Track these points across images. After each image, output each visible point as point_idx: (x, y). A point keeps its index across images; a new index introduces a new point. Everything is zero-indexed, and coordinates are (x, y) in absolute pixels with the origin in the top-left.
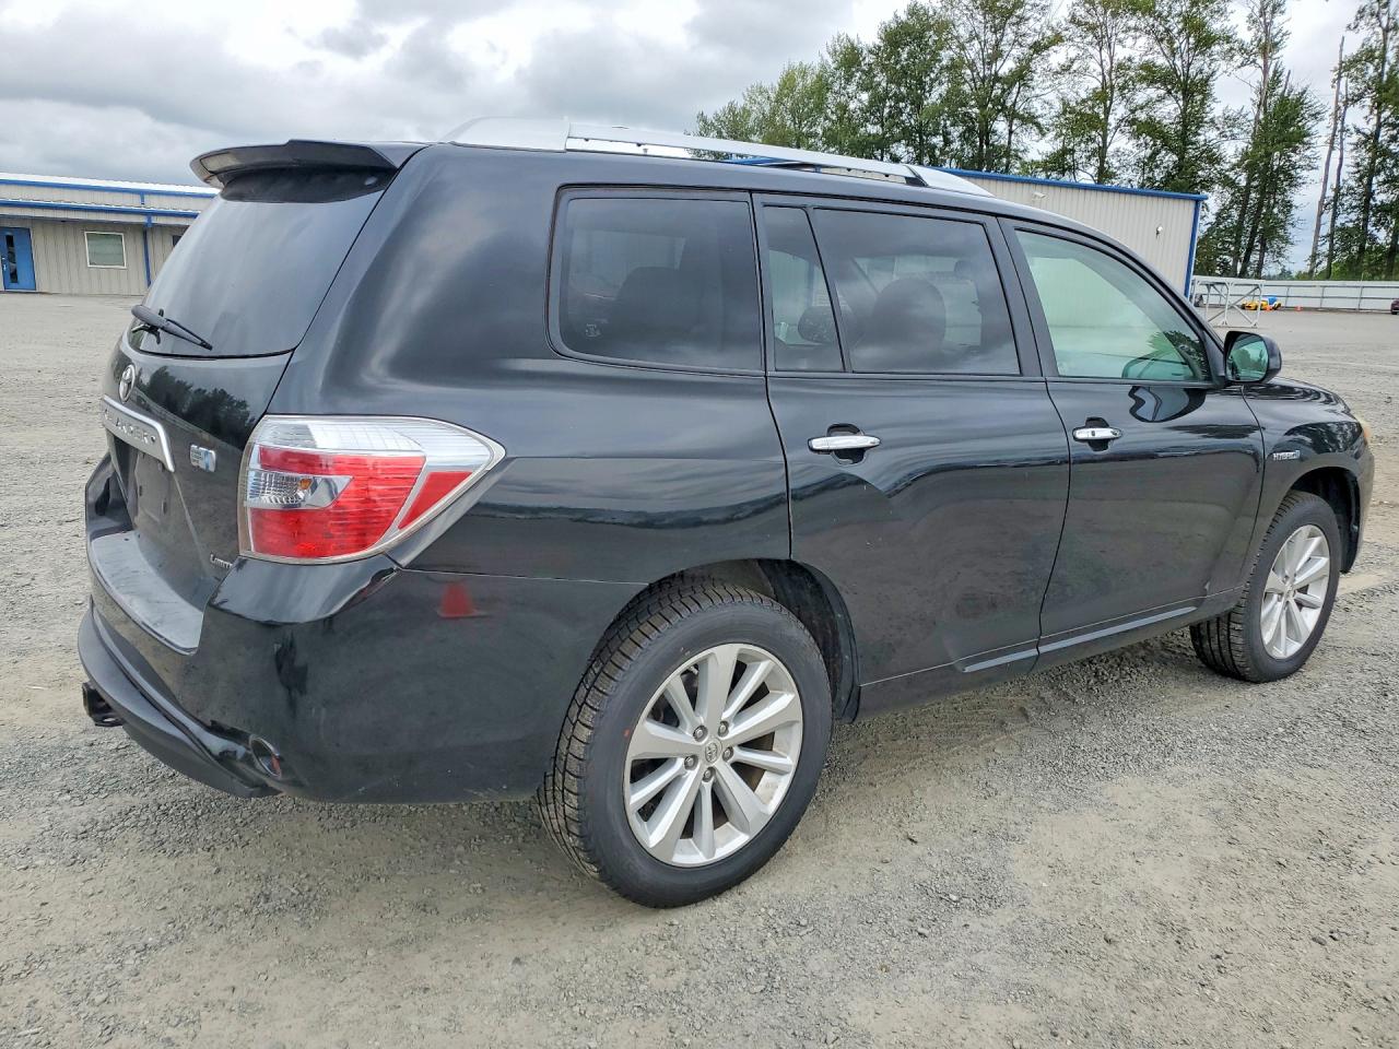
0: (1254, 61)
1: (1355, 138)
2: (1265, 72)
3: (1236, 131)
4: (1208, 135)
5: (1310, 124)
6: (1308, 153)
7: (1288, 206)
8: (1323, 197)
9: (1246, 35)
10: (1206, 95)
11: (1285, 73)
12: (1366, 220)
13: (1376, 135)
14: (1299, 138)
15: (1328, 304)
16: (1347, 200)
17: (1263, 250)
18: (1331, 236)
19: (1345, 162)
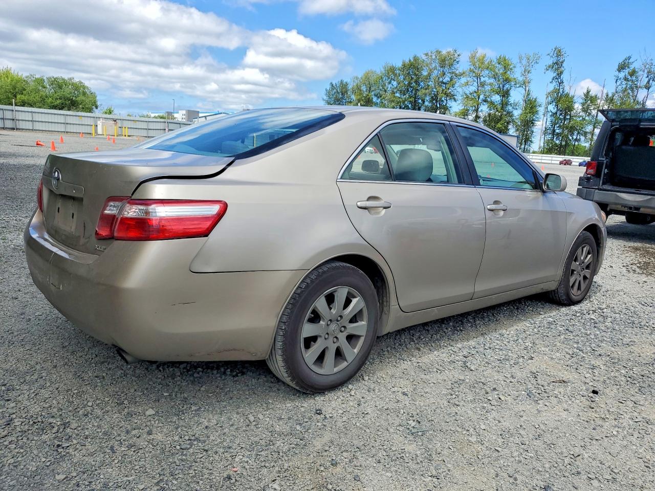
0: (522, 87)
1: (551, 114)
2: (526, 90)
3: (517, 107)
4: (510, 108)
5: (538, 108)
6: (538, 116)
7: (533, 132)
8: (542, 130)
9: (521, 79)
10: (509, 96)
11: (531, 91)
12: (553, 138)
13: (556, 113)
14: (535, 112)
15: (543, 161)
16: (548, 132)
17: (525, 144)
18: (544, 142)
19: (548, 120)
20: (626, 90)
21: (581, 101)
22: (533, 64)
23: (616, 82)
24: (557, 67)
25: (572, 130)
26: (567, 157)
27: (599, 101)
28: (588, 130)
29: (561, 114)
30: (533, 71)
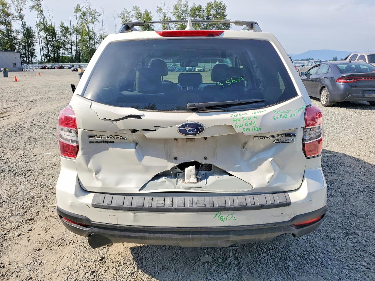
0: (19, 20)
1: (43, 38)
2: (22, 22)
3: (19, 33)
4: (13, 34)
5: (33, 34)
6: (35, 39)
7: (34, 49)
8: (40, 48)
9: (16, 14)
10: (11, 25)
11: (26, 23)
12: (49, 52)
13: (46, 37)
14: (32, 37)
16: (44, 49)
17: (32, 58)
18: (44, 55)
19: (43, 42)
20: (82, 24)
21: (60, 30)
22: (22, 4)
23: (76, 19)
24: (38, 8)
25: (58, 48)
26: (60, 64)
27: (70, 30)
28: (68, 47)
29: (50, 38)
30: (23, 9)
